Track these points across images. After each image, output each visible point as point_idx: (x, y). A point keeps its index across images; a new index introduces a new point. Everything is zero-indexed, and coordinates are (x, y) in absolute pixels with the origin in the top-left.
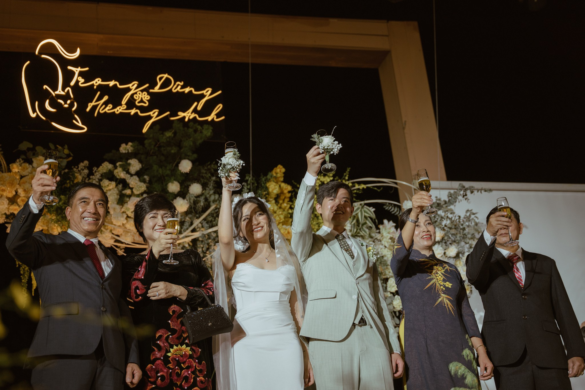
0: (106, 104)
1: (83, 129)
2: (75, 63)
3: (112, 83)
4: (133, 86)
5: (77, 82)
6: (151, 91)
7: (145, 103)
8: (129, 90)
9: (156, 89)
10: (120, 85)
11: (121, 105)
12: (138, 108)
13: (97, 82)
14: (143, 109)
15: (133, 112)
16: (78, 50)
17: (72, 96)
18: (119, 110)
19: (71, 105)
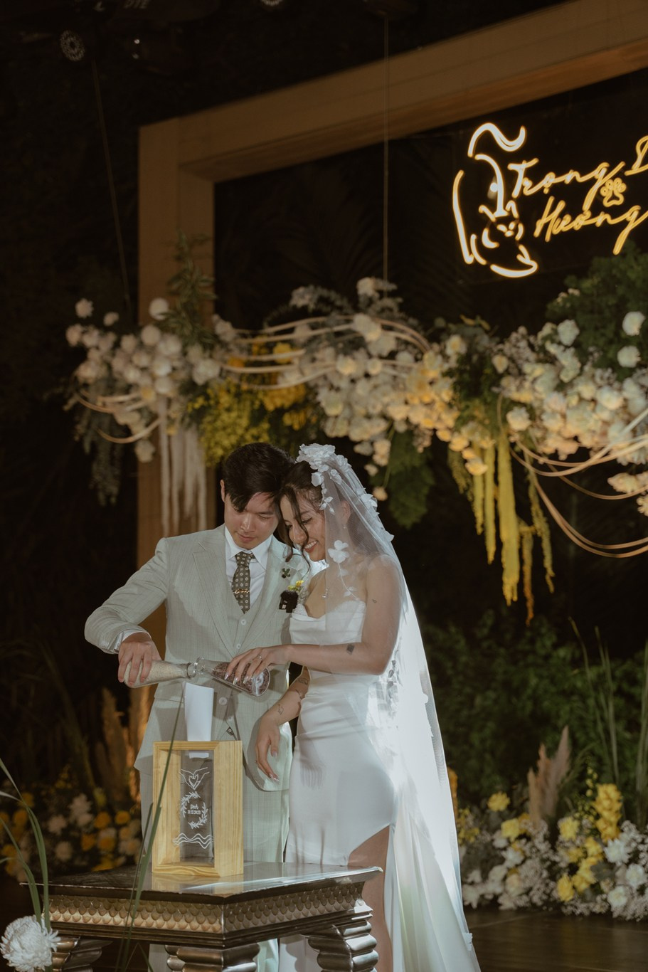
0: (561, 216)
1: (529, 267)
2: (518, 156)
3: (568, 178)
4: (600, 172)
5: (523, 187)
6: (628, 173)
7: (618, 199)
8: (593, 181)
9: (636, 169)
10: (582, 175)
11: (581, 212)
12: (607, 210)
13: (550, 180)
14: (615, 212)
15: (599, 220)
16: (523, 131)
17: (516, 214)
18: (581, 221)
19: (516, 230)
